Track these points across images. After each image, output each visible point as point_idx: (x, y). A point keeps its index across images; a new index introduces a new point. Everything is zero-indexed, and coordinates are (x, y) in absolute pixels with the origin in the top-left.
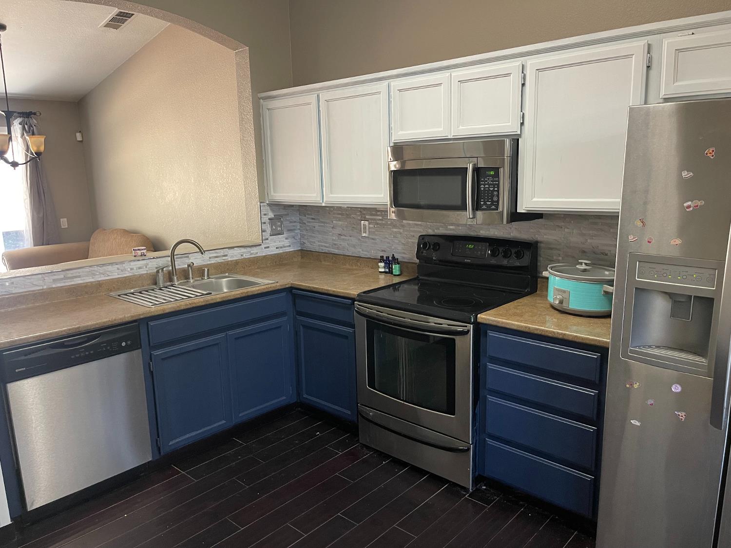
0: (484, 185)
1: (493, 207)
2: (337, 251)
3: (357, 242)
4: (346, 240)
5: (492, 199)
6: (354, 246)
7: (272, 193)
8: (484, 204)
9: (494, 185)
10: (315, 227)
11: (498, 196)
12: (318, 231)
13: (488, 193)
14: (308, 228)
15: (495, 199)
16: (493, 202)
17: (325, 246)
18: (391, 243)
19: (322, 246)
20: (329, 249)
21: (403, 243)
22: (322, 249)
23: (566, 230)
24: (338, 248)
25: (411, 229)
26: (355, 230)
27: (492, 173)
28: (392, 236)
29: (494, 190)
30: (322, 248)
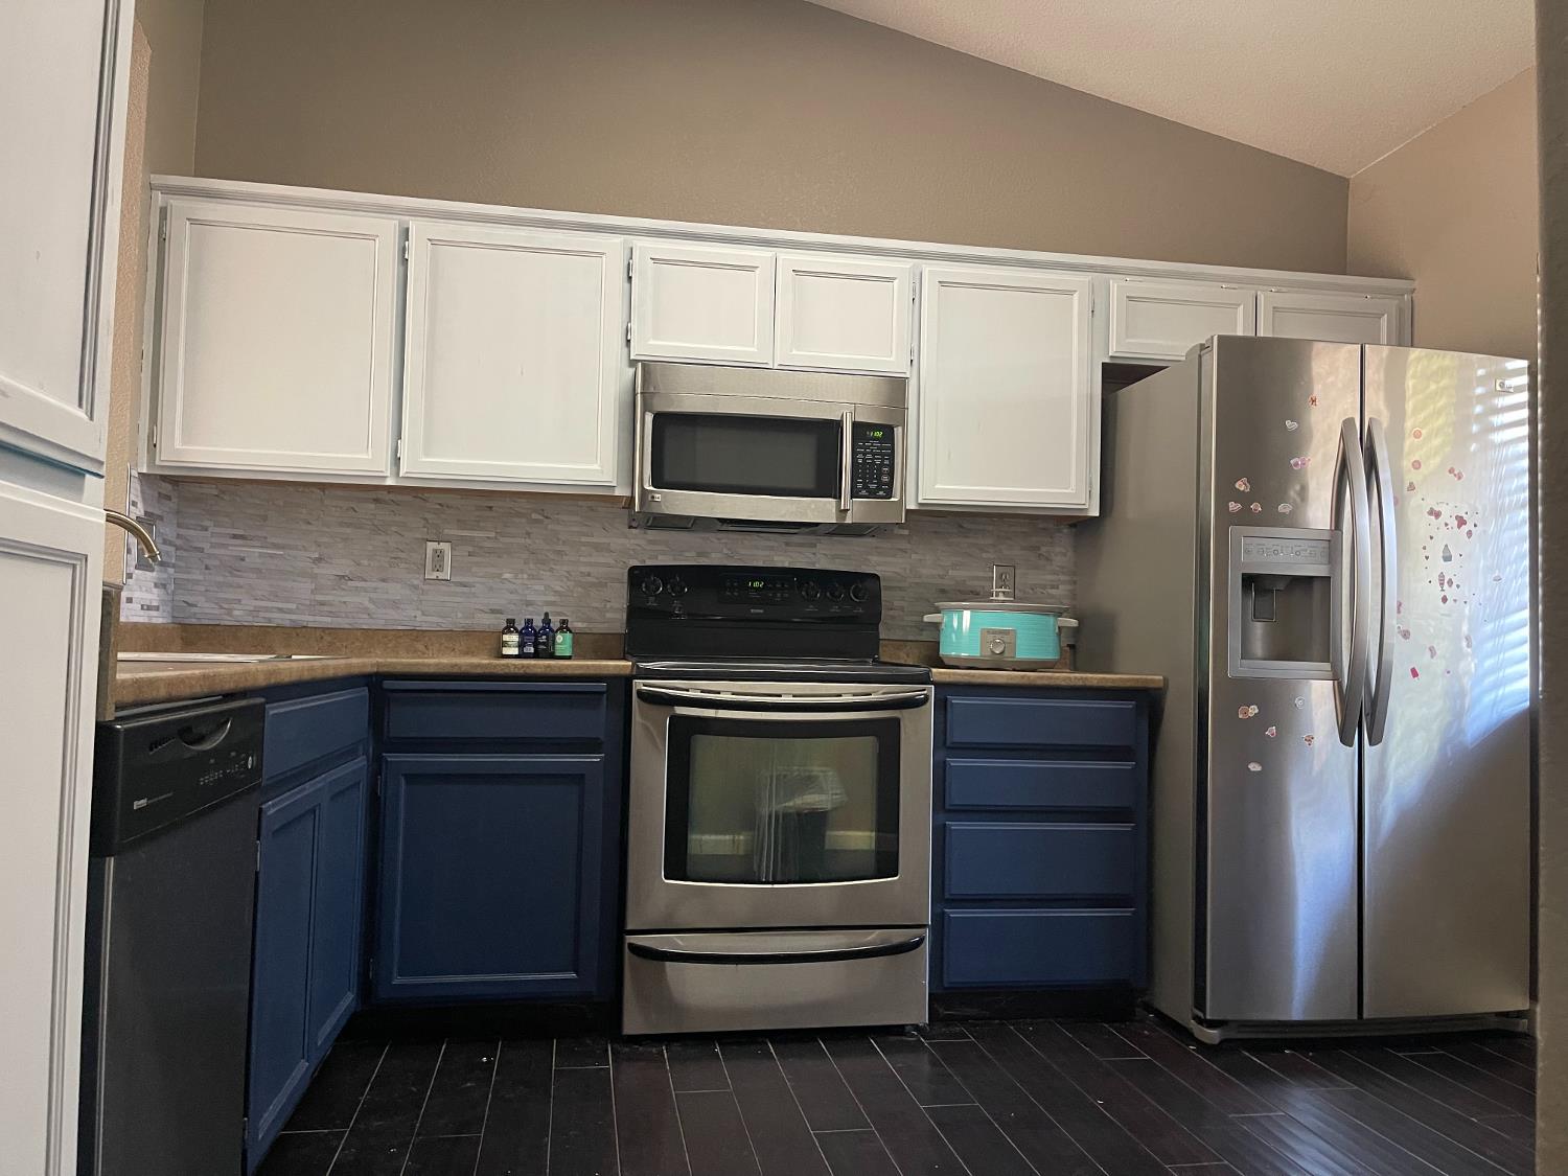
0: (865, 454)
1: (881, 493)
2: (329, 619)
3: (408, 592)
4: (365, 590)
5: (879, 478)
6: (395, 604)
7: (178, 445)
8: (863, 488)
9: (883, 455)
10: (243, 559)
11: (891, 474)
12: (258, 571)
13: (871, 469)
14: (211, 562)
15: (885, 479)
16: (880, 484)
17: (281, 610)
18: (520, 591)
19: (267, 610)
20: (294, 617)
21: (556, 592)
22: (270, 620)
23: (913, 556)
24: (331, 614)
25: (582, 559)
26: (403, 565)
27: (879, 434)
28: (525, 576)
29: (882, 465)
30: (268, 615)
